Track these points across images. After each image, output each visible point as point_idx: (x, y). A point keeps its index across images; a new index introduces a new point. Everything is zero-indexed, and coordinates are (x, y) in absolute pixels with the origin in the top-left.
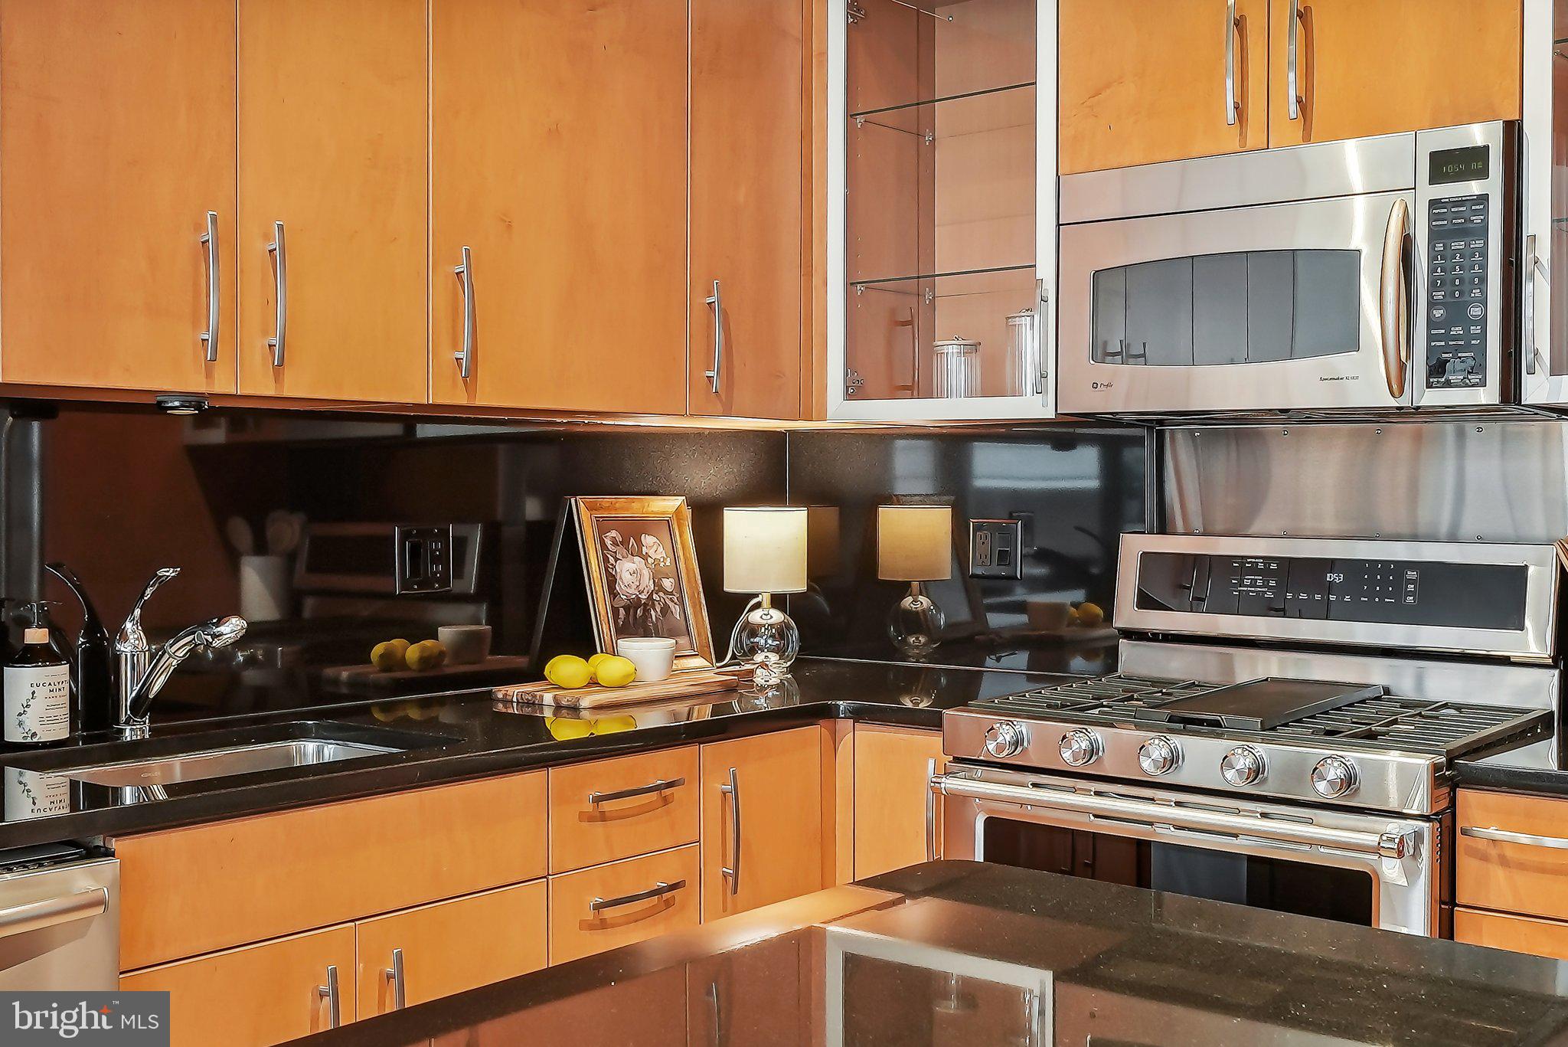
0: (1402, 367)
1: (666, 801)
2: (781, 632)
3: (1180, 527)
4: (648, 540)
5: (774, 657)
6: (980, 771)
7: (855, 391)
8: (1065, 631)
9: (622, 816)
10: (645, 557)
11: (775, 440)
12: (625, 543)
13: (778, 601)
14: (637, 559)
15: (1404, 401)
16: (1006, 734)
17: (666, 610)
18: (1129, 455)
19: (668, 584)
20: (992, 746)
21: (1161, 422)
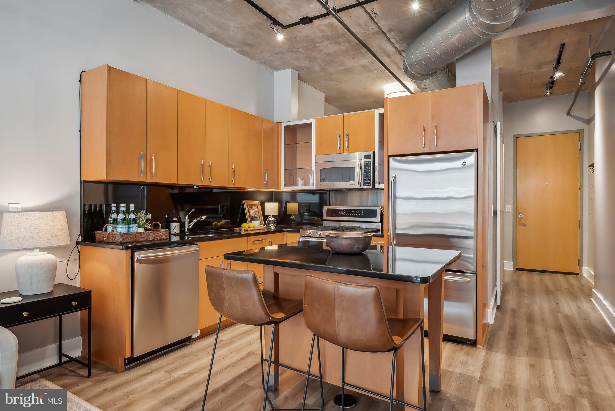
0: (360, 183)
1: (262, 242)
2: (274, 221)
3: (332, 205)
4: (254, 207)
5: (273, 225)
6: (305, 237)
7: (285, 185)
8: (315, 222)
9: (257, 244)
10: (254, 210)
11: (272, 192)
12: (251, 208)
13: (273, 216)
14: (253, 210)
15: (361, 188)
16: (309, 232)
17: (257, 217)
18: (324, 196)
19: (257, 214)
20: (307, 234)
21: (329, 190)
